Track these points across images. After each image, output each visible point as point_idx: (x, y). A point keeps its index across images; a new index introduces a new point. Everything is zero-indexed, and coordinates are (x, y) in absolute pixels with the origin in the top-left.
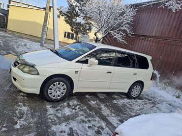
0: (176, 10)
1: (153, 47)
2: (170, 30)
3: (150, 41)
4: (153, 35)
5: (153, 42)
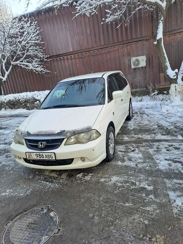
0: (90, 13)
1: (78, 65)
2: (87, 39)
3: (71, 59)
4: (71, 50)
5: (75, 58)
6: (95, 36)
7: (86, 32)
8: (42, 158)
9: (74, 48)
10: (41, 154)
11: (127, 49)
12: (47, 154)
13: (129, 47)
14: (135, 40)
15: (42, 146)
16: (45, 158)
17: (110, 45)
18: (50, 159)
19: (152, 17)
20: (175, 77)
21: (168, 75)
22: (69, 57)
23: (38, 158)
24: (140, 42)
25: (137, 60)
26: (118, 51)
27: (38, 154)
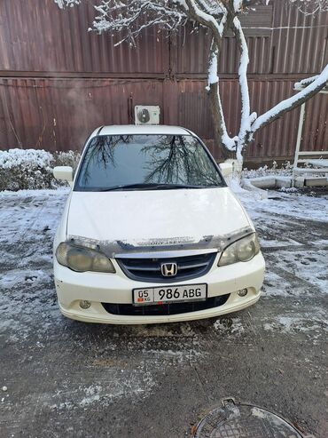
1: (22, 101)
5: (16, 86)
6: (64, 50)
7: (45, 39)
8: (173, 299)
9: (15, 65)
10: (173, 289)
11: (126, 89)
12: (188, 288)
13: (129, 85)
14: (140, 76)
15: (172, 271)
16: (181, 298)
17: (93, 75)
18: (195, 297)
19: (170, 43)
20: (234, 149)
21: (224, 145)
22: (10, 81)
23: (165, 299)
24: (149, 81)
25: (146, 112)
26: (110, 89)
27: (165, 289)
